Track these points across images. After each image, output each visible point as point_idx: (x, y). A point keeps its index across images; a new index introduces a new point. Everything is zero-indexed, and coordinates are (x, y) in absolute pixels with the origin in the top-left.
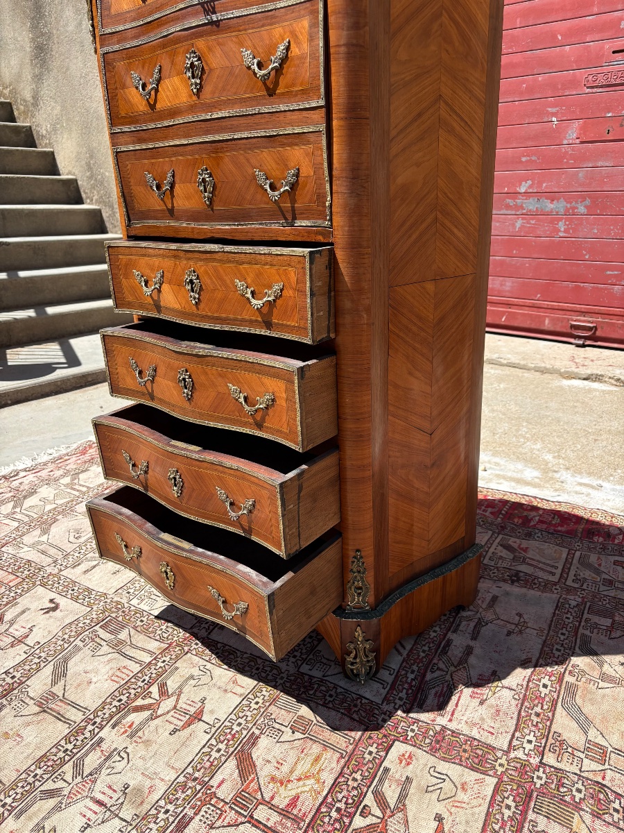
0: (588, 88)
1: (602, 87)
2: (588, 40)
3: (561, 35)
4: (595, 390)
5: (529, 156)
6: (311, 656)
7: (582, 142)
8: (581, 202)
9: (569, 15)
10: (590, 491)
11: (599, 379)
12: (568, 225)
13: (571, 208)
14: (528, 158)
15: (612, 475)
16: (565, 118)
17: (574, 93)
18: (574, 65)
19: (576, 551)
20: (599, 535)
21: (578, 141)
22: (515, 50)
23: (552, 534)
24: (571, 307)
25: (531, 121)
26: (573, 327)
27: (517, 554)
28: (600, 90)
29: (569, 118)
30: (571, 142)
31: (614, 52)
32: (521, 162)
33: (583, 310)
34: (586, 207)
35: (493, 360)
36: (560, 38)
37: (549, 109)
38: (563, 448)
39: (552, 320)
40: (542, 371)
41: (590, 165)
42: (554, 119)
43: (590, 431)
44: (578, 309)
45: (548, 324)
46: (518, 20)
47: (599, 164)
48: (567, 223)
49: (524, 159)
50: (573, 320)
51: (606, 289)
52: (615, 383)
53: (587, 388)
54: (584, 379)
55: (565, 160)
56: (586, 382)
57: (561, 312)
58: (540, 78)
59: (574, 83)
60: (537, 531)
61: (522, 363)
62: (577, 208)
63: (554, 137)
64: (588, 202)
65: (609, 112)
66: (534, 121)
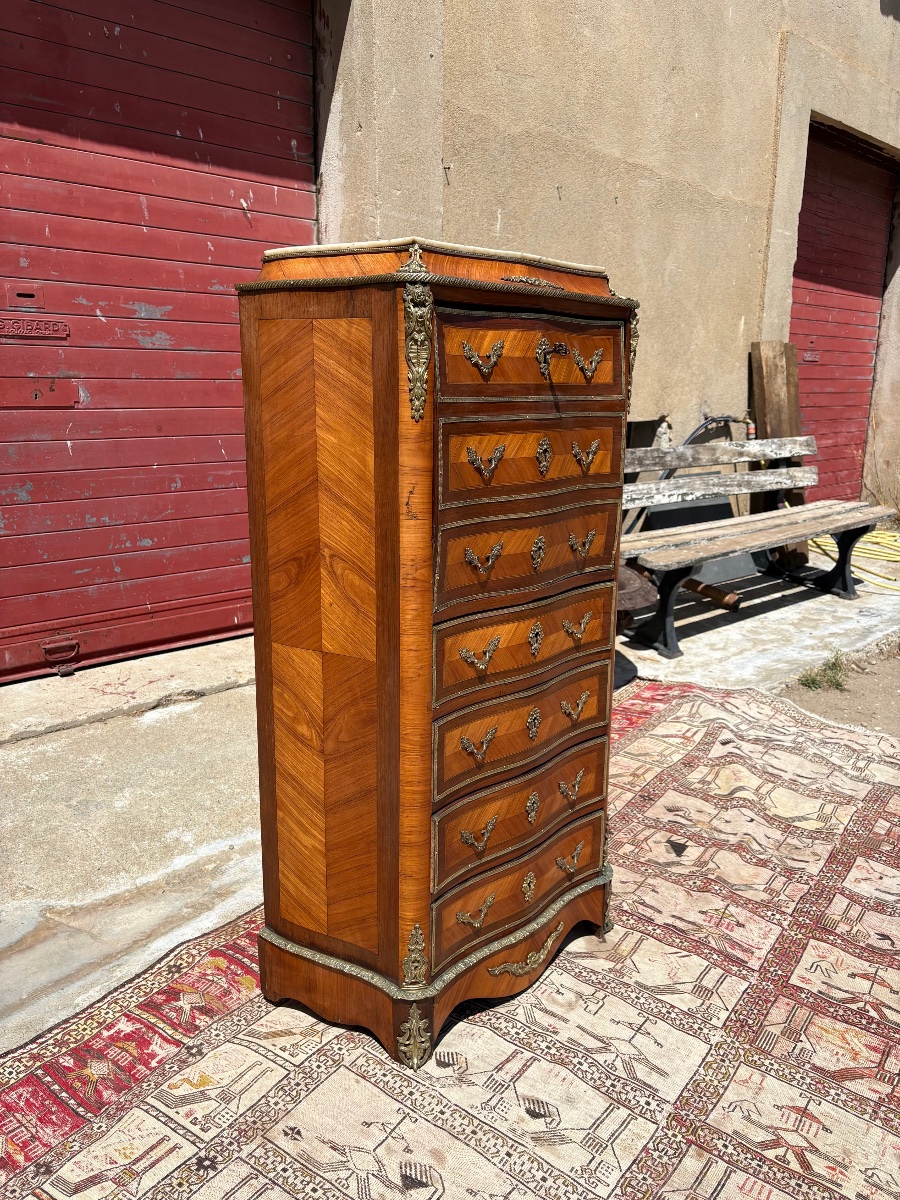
1: (12, 337)
6: (698, 1016)
8: (21, 487)
11: (168, 701)
12: (8, 519)
13: (7, 495)
24: (38, 627)
26: (49, 652)
28: (11, 341)
31: (19, 295)
33: (56, 627)
34: (29, 492)
39: (15, 652)
40: (100, 720)
41: (22, 438)
44: (50, 627)
45: (10, 659)
47: (34, 436)
48: (7, 516)
50: (45, 644)
51: (78, 593)
52: (185, 698)
53: (175, 715)
54: (154, 708)
56: (160, 710)
57: (25, 638)
62: (17, 496)
64: (29, 486)
65: (30, 371)
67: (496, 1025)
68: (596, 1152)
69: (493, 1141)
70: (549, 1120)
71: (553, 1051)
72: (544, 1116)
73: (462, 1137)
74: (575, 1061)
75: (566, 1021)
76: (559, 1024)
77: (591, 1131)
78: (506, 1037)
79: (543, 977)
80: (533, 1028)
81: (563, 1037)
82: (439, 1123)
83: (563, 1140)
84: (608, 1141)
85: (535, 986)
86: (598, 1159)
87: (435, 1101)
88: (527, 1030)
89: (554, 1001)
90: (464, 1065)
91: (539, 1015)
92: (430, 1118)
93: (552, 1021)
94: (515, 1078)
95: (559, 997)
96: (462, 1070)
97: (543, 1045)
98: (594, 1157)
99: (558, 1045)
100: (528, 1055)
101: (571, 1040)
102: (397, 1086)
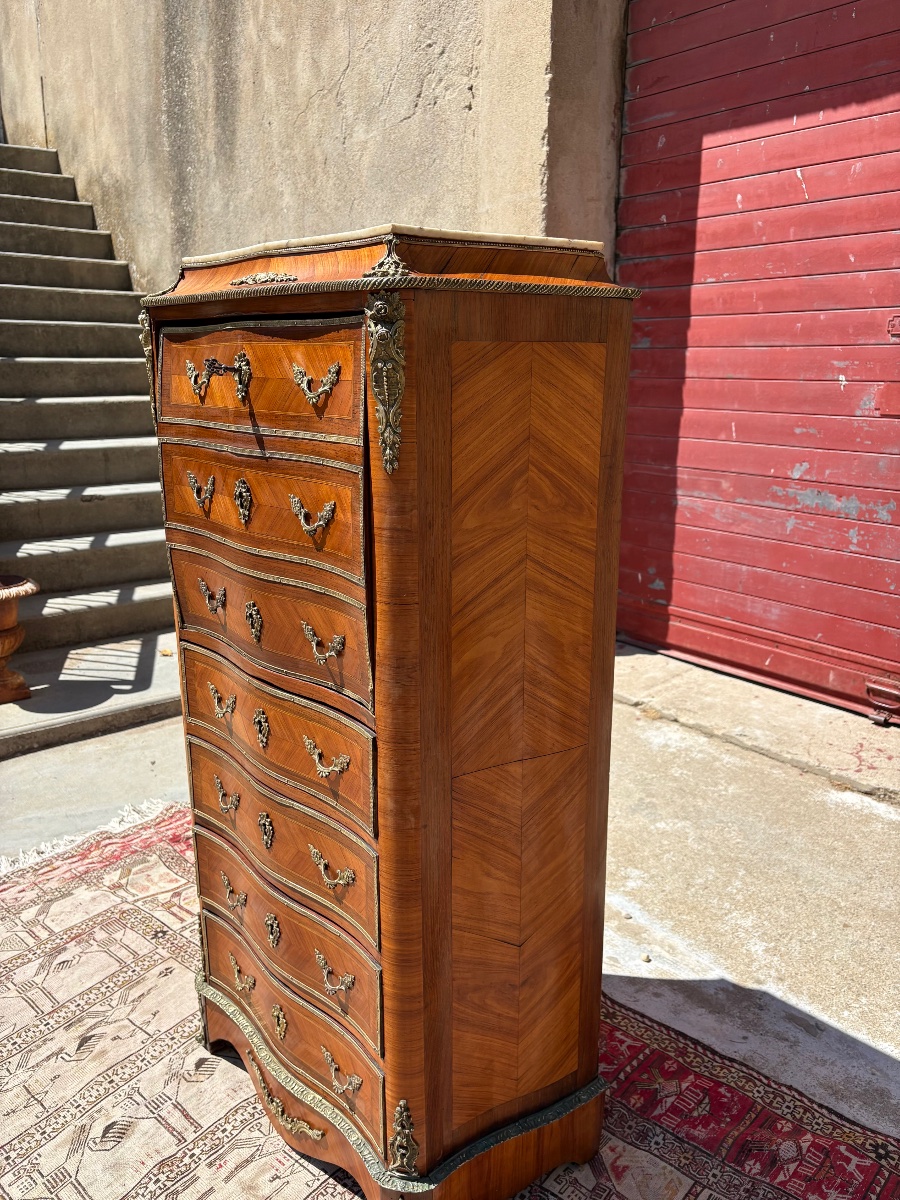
0: (893, 335)
2: (894, 265)
3: (855, 256)
4: (878, 818)
5: (803, 426)
7: (883, 416)
8: (883, 504)
9: (868, 227)
10: (801, 1036)
11: (890, 797)
12: (863, 536)
13: (868, 511)
14: (804, 430)
15: (848, 1007)
16: (858, 378)
17: (872, 342)
18: (874, 301)
19: (704, 1187)
20: (757, 1158)
21: (877, 413)
22: (785, 273)
23: (681, 1140)
24: (868, 660)
25: (808, 377)
26: (870, 691)
27: (603, 1181)
29: (864, 378)
30: (867, 413)
32: (794, 434)
33: (886, 667)
34: (889, 512)
35: (732, 737)
36: (852, 259)
37: (835, 363)
38: (787, 934)
39: (839, 675)
40: (802, 769)
41: (897, 451)
42: (842, 377)
43: (843, 904)
44: (880, 666)
45: (834, 680)
46: (792, 230)
48: (862, 532)
49: (798, 431)
50: (870, 681)
53: (866, 811)
54: (866, 793)
55: (858, 440)
56: (867, 799)
57: (853, 666)
58: (822, 316)
59: (870, 327)
60: (658, 1130)
61: (774, 749)
62: (877, 513)
63: (842, 403)
64: (892, 505)
66: (813, 377)
67: (240, 1111)
68: (48, 1180)
69: (96, 1094)
70: (98, 1140)
71: (187, 1160)
72: (103, 1136)
73: (110, 1072)
74: (163, 1177)
75: (227, 1179)
76: (224, 1172)
77: (73, 1179)
78: (223, 1121)
79: (306, 1164)
80: (226, 1146)
81: (203, 1172)
82: (133, 1058)
83: (73, 1151)
84: (57, 1195)
85: (293, 1154)
86: (40, 1180)
87: (156, 1054)
88: (226, 1140)
89: (262, 1171)
90: (194, 1079)
91: (246, 1153)
92: (142, 1052)
93: (231, 1165)
94: (160, 1120)
95: (268, 1176)
96: (187, 1076)
97: (197, 1151)
98: (43, 1176)
99: (193, 1166)
100: (190, 1136)
101: (196, 1179)
102: (186, 1029)
